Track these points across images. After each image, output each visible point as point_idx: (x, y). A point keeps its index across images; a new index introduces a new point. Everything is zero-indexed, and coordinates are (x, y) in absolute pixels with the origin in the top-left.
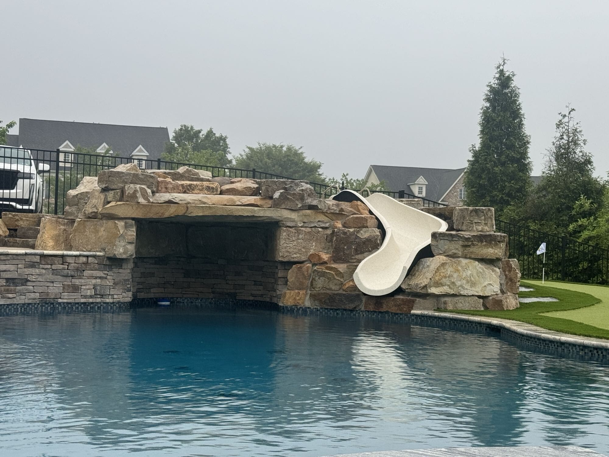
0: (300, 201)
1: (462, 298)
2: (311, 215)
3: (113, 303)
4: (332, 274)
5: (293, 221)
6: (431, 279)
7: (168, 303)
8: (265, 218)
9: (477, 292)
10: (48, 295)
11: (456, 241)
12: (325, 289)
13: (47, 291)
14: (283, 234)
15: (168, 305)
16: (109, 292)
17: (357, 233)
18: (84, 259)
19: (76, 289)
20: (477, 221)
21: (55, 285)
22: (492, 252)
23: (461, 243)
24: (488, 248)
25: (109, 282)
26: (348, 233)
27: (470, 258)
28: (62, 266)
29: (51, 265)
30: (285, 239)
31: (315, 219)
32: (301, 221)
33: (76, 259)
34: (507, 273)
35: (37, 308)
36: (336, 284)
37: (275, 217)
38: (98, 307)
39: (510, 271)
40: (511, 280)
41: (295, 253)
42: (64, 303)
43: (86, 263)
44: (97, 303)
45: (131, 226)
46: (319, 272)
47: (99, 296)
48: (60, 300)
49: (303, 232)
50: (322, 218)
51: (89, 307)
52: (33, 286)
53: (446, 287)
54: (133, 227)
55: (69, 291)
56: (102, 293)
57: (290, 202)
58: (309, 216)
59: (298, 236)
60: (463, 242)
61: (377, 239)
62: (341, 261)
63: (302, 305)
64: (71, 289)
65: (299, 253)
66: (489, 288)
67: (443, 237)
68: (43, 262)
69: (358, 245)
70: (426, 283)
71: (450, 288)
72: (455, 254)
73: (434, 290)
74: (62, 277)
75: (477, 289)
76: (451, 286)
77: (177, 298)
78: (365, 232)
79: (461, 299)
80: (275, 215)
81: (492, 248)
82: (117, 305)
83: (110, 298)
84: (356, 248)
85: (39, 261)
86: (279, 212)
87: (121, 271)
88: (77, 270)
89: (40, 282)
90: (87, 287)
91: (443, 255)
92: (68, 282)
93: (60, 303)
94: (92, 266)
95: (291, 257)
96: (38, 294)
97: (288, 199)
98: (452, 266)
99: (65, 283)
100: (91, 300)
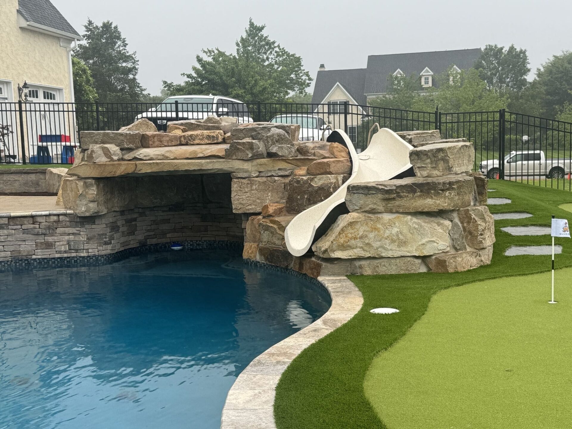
0: (250, 151)
1: (386, 260)
2: (267, 163)
3: (88, 256)
4: (275, 228)
5: (247, 171)
6: (332, 242)
7: (179, 248)
8: (216, 171)
9: (409, 252)
10: (20, 253)
11: (373, 194)
12: (270, 243)
13: (19, 250)
14: (235, 186)
15: (180, 250)
16: (83, 247)
17: (311, 181)
18: (55, 218)
19: (49, 245)
20: (420, 166)
21: (27, 243)
22: (431, 203)
23: (380, 196)
24: (425, 199)
25: (83, 237)
26: (302, 182)
27: (397, 212)
28: (32, 226)
29: (21, 225)
30: (236, 191)
31: (273, 167)
32: (256, 171)
33: (47, 218)
34: (465, 225)
35: (10, 265)
36: (278, 239)
37: (226, 169)
38: (75, 261)
39: (469, 222)
40: (470, 233)
41: (250, 205)
42: (39, 259)
43: (58, 221)
44: (73, 257)
45: (91, 185)
46: (264, 226)
47: (73, 251)
48: (34, 257)
49: (257, 182)
50: (283, 165)
51: (65, 261)
52: (3, 246)
53: (359, 249)
54: (93, 186)
55: (42, 248)
56: (76, 248)
57: (241, 152)
58: (265, 164)
59: (251, 186)
60: (382, 196)
61: (330, 187)
62: (295, 212)
63: (254, 259)
64: (44, 246)
65: (254, 205)
66: (429, 246)
67: (357, 190)
68: (11, 223)
69: (311, 194)
70: (326, 247)
71: (364, 250)
72: (374, 209)
73: (338, 254)
74: (33, 236)
75: (409, 248)
76: (365, 248)
77: (197, 241)
78: (320, 179)
79: (384, 262)
80: (226, 167)
81: (432, 198)
82: (94, 258)
83: (84, 252)
84: (308, 197)
85: (7, 223)
86: (230, 163)
87: (93, 226)
88: (49, 228)
89: (10, 242)
90: (61, 243)
91: (359, 211)
92: (41, 239)
93: (35, 259)
94: (64, 224)
95: (246, 209)
96: (10, 252)
97: (238, 149)
98: (367, 224)
99: (38, 241)
100: (65, 255)
